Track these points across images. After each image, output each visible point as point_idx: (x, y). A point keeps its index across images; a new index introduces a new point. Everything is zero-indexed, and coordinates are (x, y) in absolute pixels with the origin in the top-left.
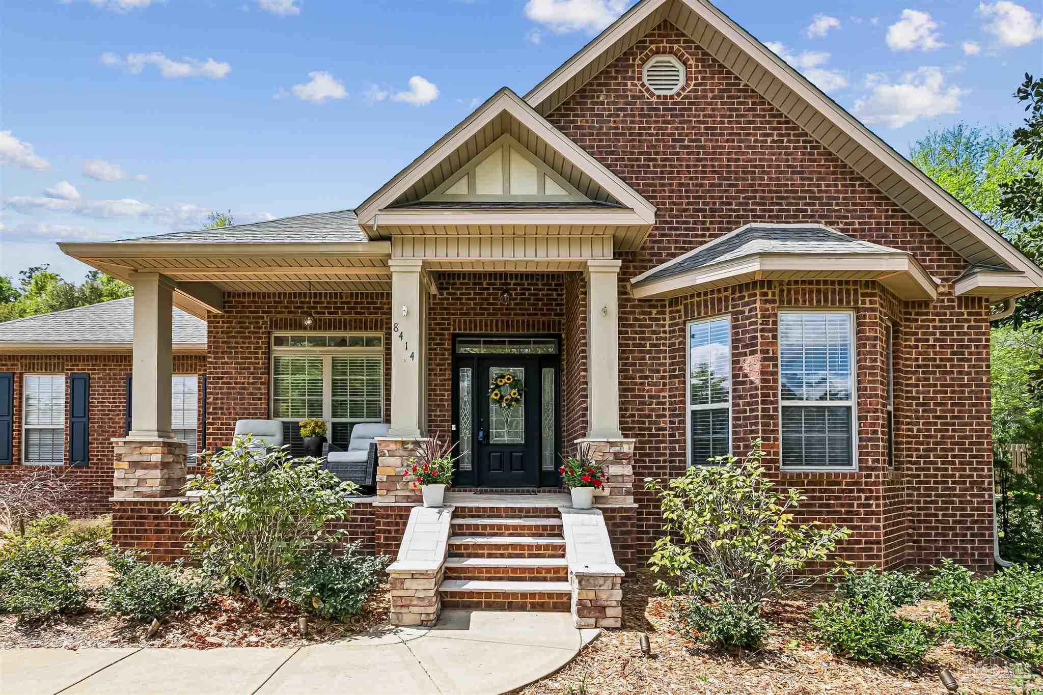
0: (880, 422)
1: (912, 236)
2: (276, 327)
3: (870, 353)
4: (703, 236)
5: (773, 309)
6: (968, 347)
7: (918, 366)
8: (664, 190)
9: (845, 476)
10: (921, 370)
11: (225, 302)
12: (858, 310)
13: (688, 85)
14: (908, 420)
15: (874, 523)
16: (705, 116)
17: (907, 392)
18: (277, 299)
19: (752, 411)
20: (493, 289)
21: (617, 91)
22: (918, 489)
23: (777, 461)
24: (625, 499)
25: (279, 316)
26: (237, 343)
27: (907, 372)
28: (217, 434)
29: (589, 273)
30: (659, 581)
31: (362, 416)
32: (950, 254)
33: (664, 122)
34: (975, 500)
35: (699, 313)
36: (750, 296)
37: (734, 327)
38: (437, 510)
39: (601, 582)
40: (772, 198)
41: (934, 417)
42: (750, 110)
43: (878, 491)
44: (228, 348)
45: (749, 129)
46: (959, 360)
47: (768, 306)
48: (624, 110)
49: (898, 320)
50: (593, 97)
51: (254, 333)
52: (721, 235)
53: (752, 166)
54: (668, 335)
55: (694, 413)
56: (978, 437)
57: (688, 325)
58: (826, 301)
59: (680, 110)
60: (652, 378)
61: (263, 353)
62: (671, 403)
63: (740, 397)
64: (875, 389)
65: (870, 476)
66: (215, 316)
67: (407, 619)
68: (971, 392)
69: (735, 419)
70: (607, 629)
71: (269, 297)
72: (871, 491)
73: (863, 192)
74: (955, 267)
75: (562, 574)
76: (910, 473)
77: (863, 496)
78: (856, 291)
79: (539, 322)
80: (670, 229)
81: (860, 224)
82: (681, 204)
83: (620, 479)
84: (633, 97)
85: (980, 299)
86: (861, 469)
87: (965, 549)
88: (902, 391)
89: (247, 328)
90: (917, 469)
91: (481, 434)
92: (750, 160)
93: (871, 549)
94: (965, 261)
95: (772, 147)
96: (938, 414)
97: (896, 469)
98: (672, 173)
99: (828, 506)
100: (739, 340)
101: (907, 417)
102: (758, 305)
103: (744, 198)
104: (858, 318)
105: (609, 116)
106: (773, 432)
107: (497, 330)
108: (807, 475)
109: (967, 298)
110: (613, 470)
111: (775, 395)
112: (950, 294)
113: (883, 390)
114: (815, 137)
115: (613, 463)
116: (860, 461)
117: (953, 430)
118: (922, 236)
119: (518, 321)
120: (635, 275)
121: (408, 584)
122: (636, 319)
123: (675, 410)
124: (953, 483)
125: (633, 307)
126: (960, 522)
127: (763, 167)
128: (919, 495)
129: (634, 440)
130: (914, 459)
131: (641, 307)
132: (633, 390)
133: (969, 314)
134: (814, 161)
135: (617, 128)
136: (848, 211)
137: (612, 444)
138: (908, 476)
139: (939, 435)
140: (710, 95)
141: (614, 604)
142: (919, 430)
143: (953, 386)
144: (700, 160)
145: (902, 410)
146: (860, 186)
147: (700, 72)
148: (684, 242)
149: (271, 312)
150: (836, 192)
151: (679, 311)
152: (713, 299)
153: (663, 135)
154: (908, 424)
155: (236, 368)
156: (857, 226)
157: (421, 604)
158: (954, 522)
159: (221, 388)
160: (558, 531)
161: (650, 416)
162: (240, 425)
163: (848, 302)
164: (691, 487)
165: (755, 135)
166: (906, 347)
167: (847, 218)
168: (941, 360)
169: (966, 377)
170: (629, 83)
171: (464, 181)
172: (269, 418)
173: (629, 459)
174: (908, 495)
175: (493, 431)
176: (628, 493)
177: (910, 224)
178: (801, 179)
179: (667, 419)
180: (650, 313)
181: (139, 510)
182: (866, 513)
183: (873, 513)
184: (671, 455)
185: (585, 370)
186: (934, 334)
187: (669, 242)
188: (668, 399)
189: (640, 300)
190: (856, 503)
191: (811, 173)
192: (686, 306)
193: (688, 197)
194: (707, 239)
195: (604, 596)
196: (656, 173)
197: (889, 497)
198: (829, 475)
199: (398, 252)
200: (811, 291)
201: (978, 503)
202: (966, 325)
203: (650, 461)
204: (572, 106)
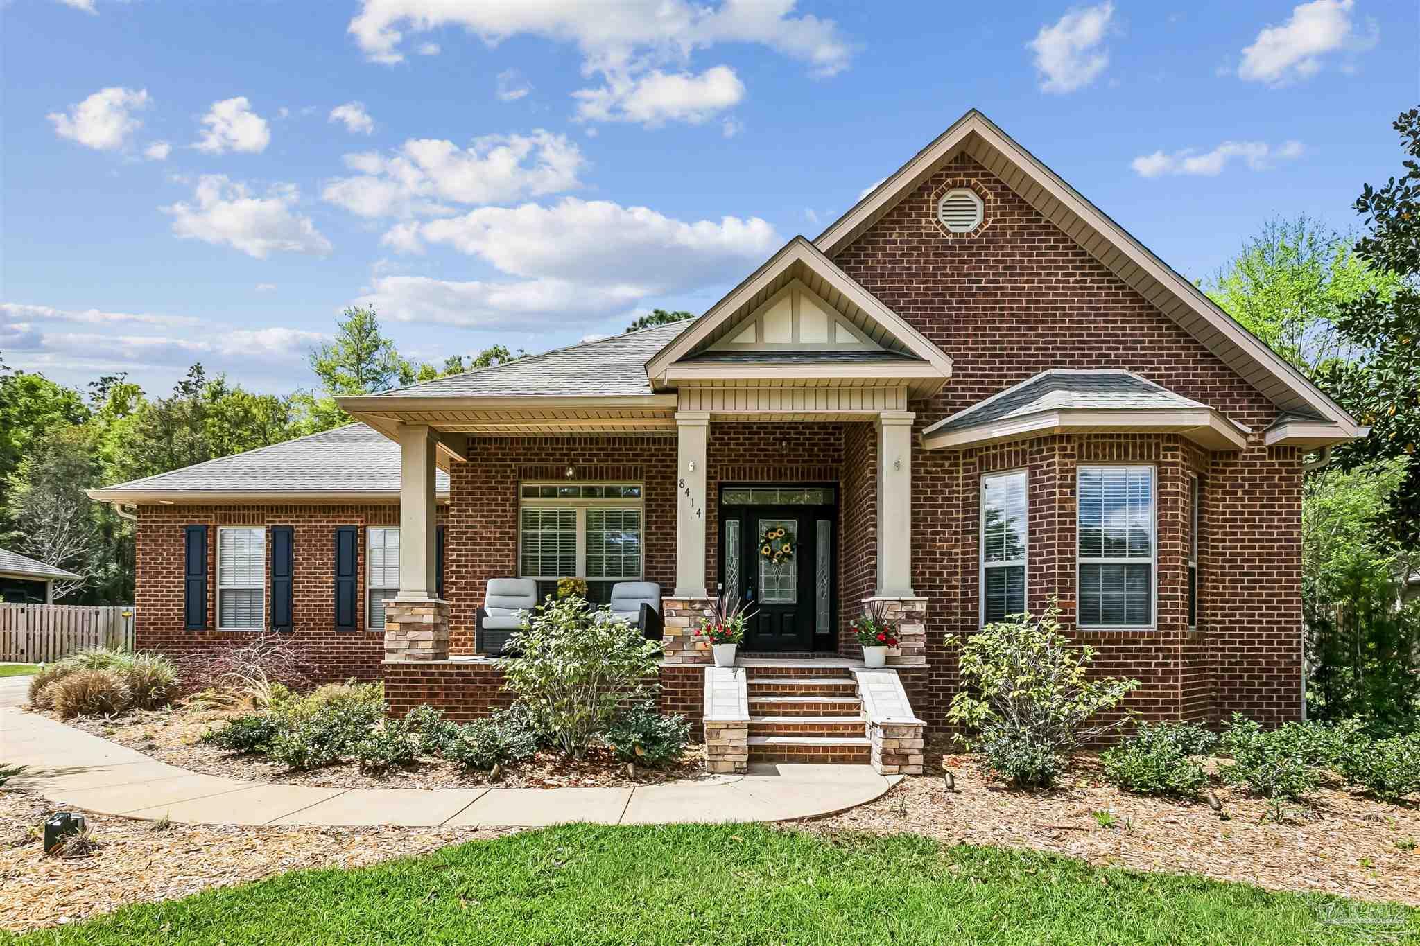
0: (1180, 579)
1: (1221, 382)
2: (525, 476)
3: (1171, 508)
4: (1000, 383)
5: (1072, 464)
6: (1279, 499)
7: (1225, 520)
8: (959, 335)
9: (1142, 634)
10: (1228, 524)
11: (469, 449)
12: (1159, 464)
13: (986, 222)
14: (1213, 577)
15: (1171, 683)
16: (1003, 255)
17: (1213, 547)
18: (526, 445)
19: (1049, 568)
20: (765, 433)
21: (910, 228)
22: (1223, 650)
23: (1073, 620)
24: (916, 660)
25: (529, 464)
26: (483, 494)
27: (1213, 527)
28: (460, 594)
29: (881, 425)
30: (957, 734)
31: (619, 574)
32: (1261, 401)
33: (961, 262)
34: (1283, 661)
35: (995, 466)
36: (1048, 450)
37: (1031, 482)
38: (731, 669)
39: (905, 732)
40: (1074, 342)
41: (1241, 574)
42: (1052, 248)
43: (1176, 650)
44: (473, 499)
45: (1050, 268)
46: (1268, 513)
47: (1067, 460)
48: (918, 249)
49: (1204, 472)
50: (885, 235)
51: (502, 483)
52: (1019, 382)
53: (1053, 308)
54: (961, 488)
55: (987, 570)
56: (1287, 595)
57: (982, 478)
58: (1127, 454)
59: (978, 248)
60: (944, 533)
61: (511, 505)
62: (963, 560)
63: (1036, 555)
64: (1176, 545)
65: (1168, 635)
66: (459, 465)
67: (722, 766)
68: (1280, 547)
69: (1030, 576)
70: (910, 775)
71: (518, 443)
72: (1169, 650)
73: (1170, 335)
74: (1267, 415)
75: (859, 730)
76: (1214, 632)
77: (1161, 655)
78: (1157, 445)
79: (814, 470)
80: (965, 376)
81: (1166, 369)
82: (977, 349)
83: (912, 638)
84: (927, 235)
85: (1292, 449)
86: (1159, 627)
87: (1270, 712)
88: (1207, 546)
89: (494, 477)
90: (1222, 629)
91: (749, 593)
92: (1051, 302)
93: (1168, 709)
94: (1277, 408)
95: (1074, 288)
96: (1245, 570)
97: (1199, 628)
98: (968, 316)
99: (1126, 665)
100: (1036, 496)
101: (1212, 574)
102: (1056, 460)
103: (1043, 343)
104: (1159, 472)
105: (902, 255)
106: (1070, 590)
107: (769, 478)
108: (1103, 634)
109: (1278, 448)
110: (905, 629)
111: (1072, 552)
112: (1260, 443)
113: (1184, 547)
114: (1121, 276)
115: (905, 622)
116: (1159, 620)
117: (1261, 588)
118: (1232, 382)
119: (792, 469)
120: (927, 425)
121: (723, 734)
122: (927, 472)
123: (967, 567)
124: (1260, 643)
125: (925, 458)
126: (1265, 684)
127: (1064, 309)
128: (1223, 656)
129: (927, 598)
130: (1219, 618)
131: (933, 458)
132: (924, 546)
133: (1281, 464)
134: (1119, 302)
135: (910, 269)
136: (1154, 356)
137: (904, 603)
138: (1212, 635)
139: (1246, 593)
140: (1009, 232)
141: (917, 752)
142: (1225, 587)
143: (1261, 541)
144: (997, 302)
145: (1207, 567)
146: (1167, 328)
147: (999, 208)
148: (980, 390)
149: (520, 460)
150: (1142, 335)
151: (974, 464)
152: (1009, 452)
153: (959, 275)
154: (1213, 581)
155: (481, 522)
156: (1163, 372)
157: (735, 752)
158: (1260, 684)
159: (465, 544)
160: (852, 691)
161: (941, 574)
162: (492, 584)
163: (1149, 457)
164: (989, 642)
165: (1057, 275)
166: (1213, 499)
167: (1152, 362)
168: (1250, 513)
169: (1276, 531)
170: (924, 220)
171: (752, 328)
172: (517, 577)
173: (921, 619)
174: (1212, 656)
175: (762, 590)
176: (920, 653)
177: (1220, 369)
178: (1105, 322)
179: (959, 577)
180: (943, 465)
181: (412, 674)
182: (1164, 672)
183: (1171, 672)
184: (962, 614)
185: (875, 526)
186: (1242, 486)
187: (963, 390)
188: (960, 556)
189: (932, 452)
190: (1153, 662)
191: (1116, 315)
192: (981, 458)
193: (984, 342)
194: (1004, 387)
195: (906, 744)
196: (950, 316)
197: (1188, 657)
198: (1126, 633)
199: (685, 405)
200: (1111, 446)
201: (1286, 664)
202: (1277, 476)
203: (941, 621)
204: (863, 245)
